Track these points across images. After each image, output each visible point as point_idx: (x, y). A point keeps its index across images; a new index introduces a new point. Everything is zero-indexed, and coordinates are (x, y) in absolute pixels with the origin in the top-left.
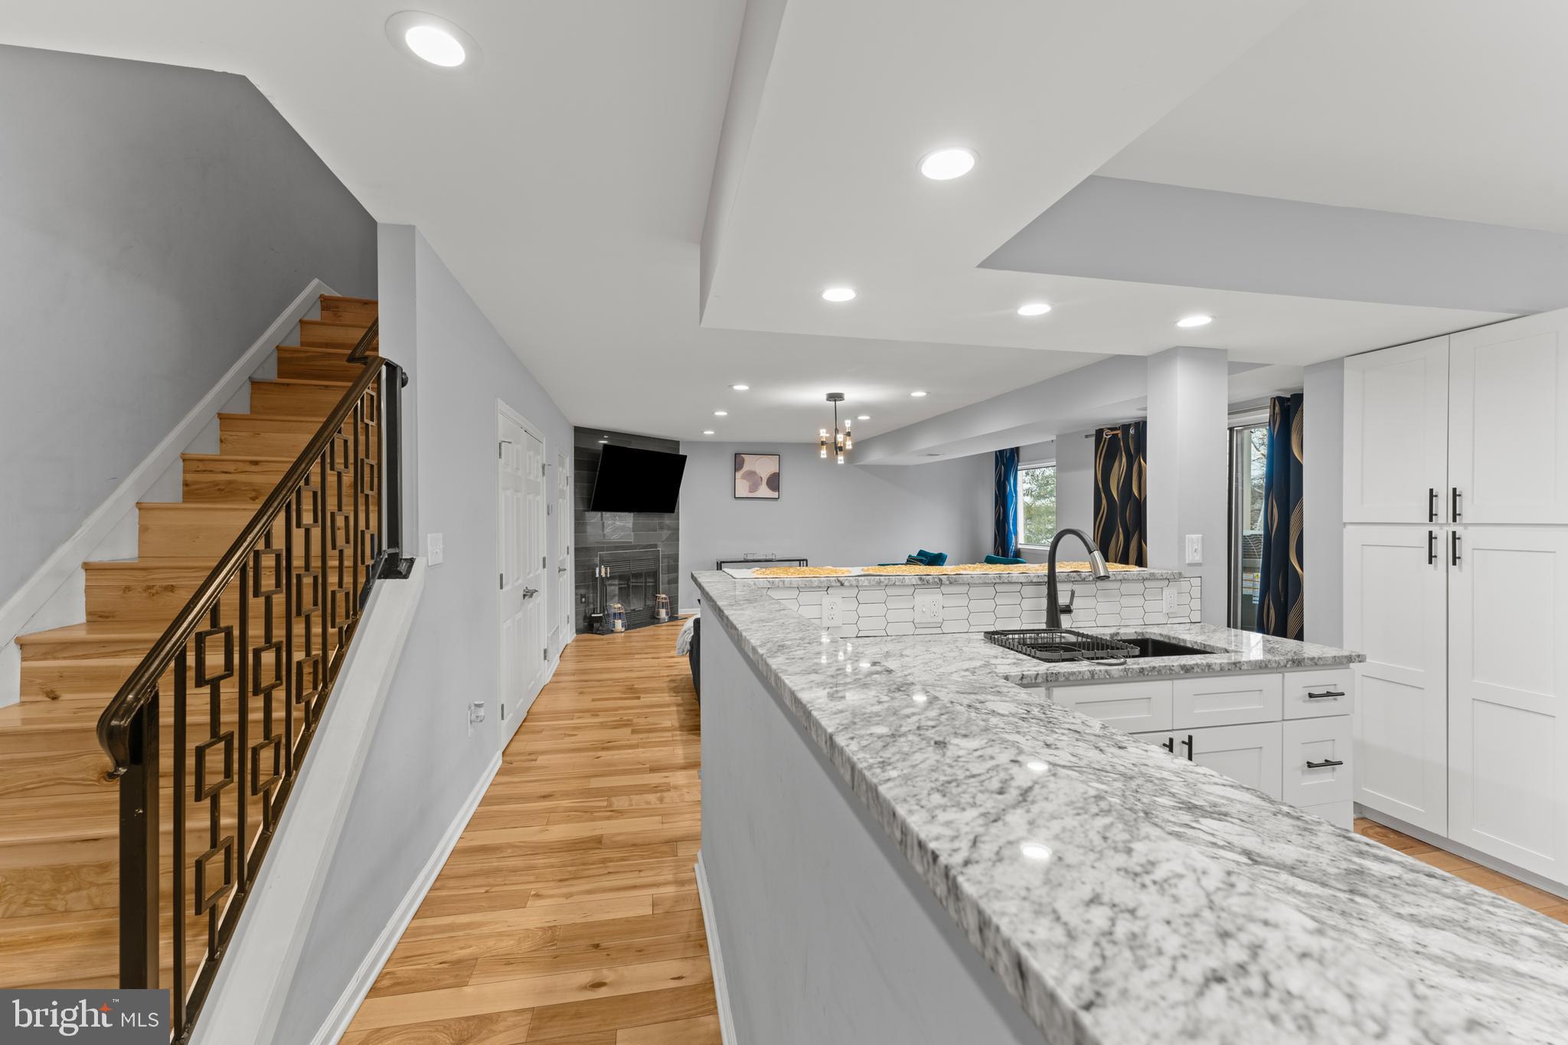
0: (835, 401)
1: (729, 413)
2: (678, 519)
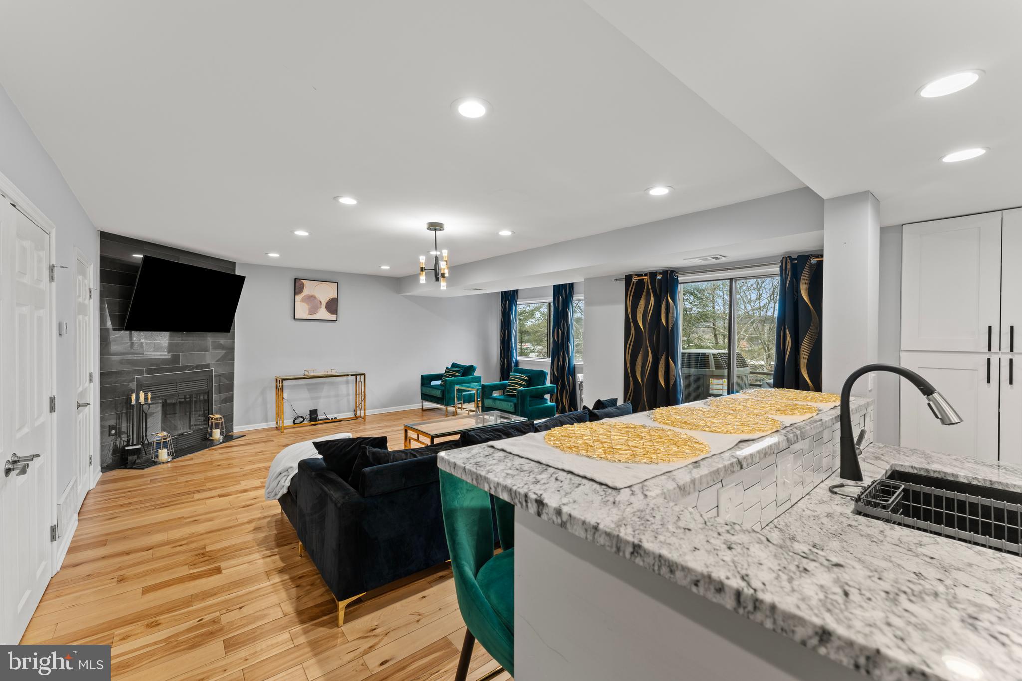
0: (435, 230)
1: (311, 234)
2: (233, 339)
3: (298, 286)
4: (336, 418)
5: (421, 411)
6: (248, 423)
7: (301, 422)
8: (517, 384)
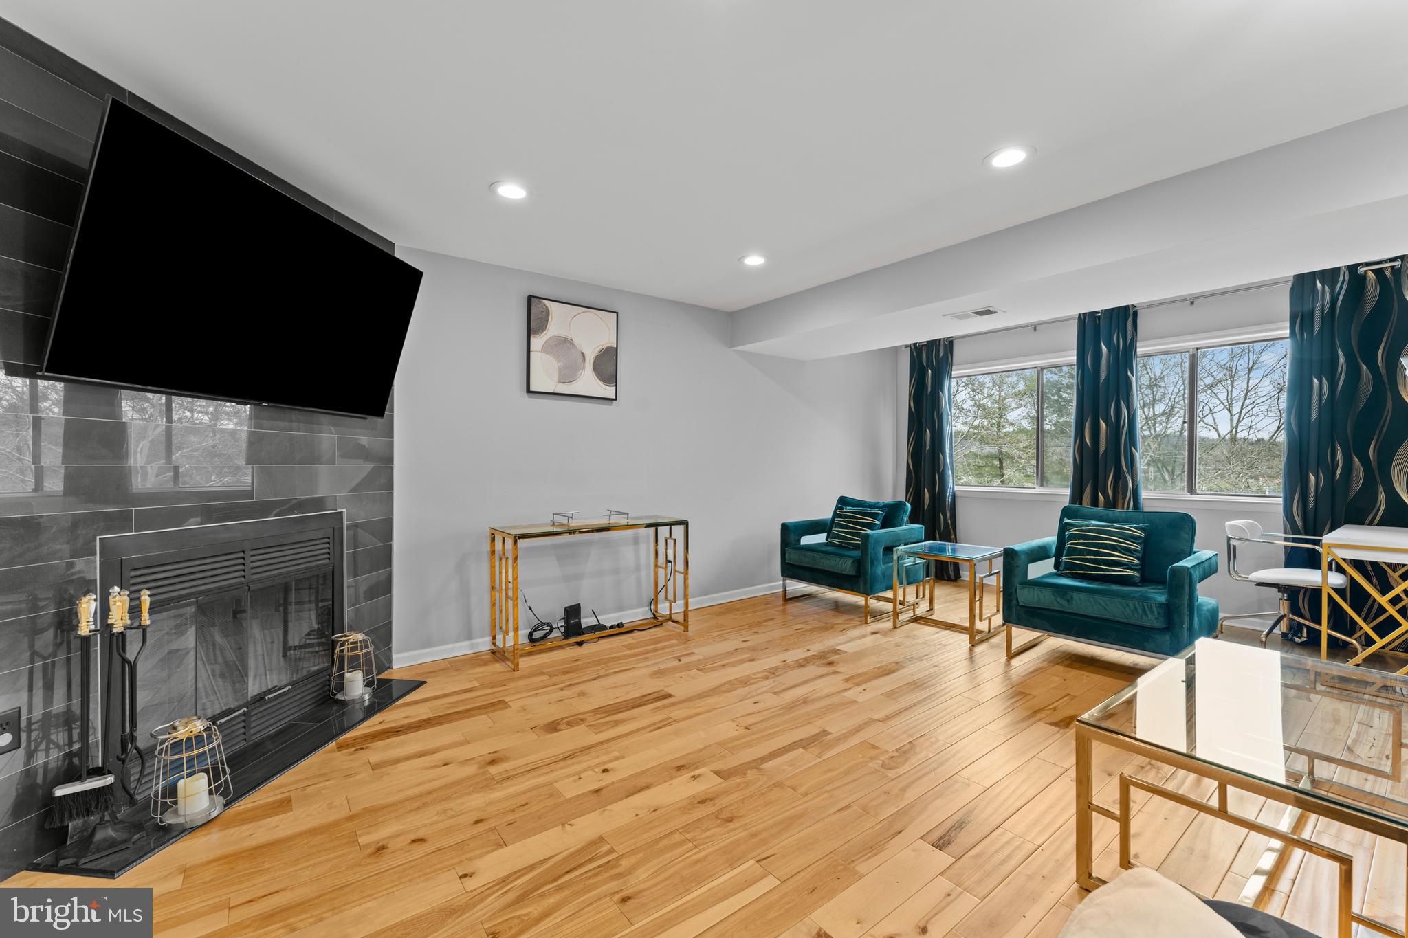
2: (390, 434)
3: (534, 318)
4: (620, 625)
5: (782, 602)
6: (427, 643)
7: (544, 637)
8: (1114, 548)
